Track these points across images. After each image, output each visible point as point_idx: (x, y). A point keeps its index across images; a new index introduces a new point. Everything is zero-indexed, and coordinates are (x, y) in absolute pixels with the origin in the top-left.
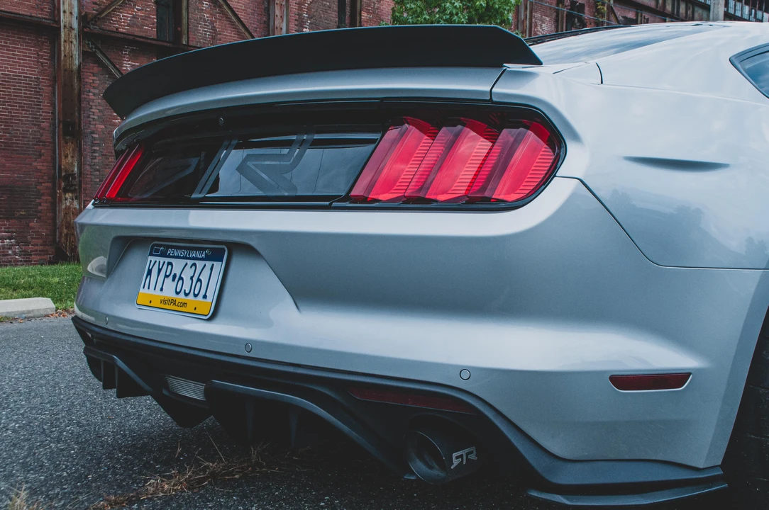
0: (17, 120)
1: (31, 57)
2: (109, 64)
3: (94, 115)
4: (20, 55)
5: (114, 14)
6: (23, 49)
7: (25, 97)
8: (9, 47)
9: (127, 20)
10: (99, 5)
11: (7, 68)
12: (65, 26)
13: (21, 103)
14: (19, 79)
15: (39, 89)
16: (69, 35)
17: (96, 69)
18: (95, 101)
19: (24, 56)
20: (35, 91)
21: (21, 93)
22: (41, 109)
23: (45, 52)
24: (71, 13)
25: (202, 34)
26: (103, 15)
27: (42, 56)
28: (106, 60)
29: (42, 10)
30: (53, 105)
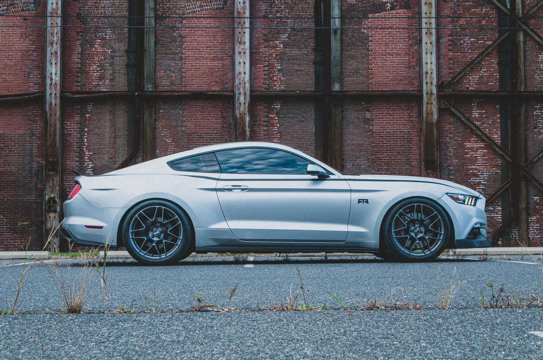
0: (395, 162)
1: (405, 118)
2: (460, 115)
3: (450, 153)
4: (397, 118)
5: (465, 78)
6: (400, 113)
7: (400, 145)
8: (390, 113)
9: (475, 80)
10: (453, 73)
11: (389, 127)
12: (427, 93)
13: (398, 150)
14: (396, 134)
15: (410, 139)
16: (430, 98)
17: (452, 120)
18: (451, 143)
19: (400, 118)
20: (407, 141)
21: (398, 143)
22: (412, 152)
23: (414, 114)
24: (432, 83)
25: (538, 80)
26: (455, 80)
27: (412, 116)
28: (458, 112)
29: (413, 84)
30: (420, 149)
